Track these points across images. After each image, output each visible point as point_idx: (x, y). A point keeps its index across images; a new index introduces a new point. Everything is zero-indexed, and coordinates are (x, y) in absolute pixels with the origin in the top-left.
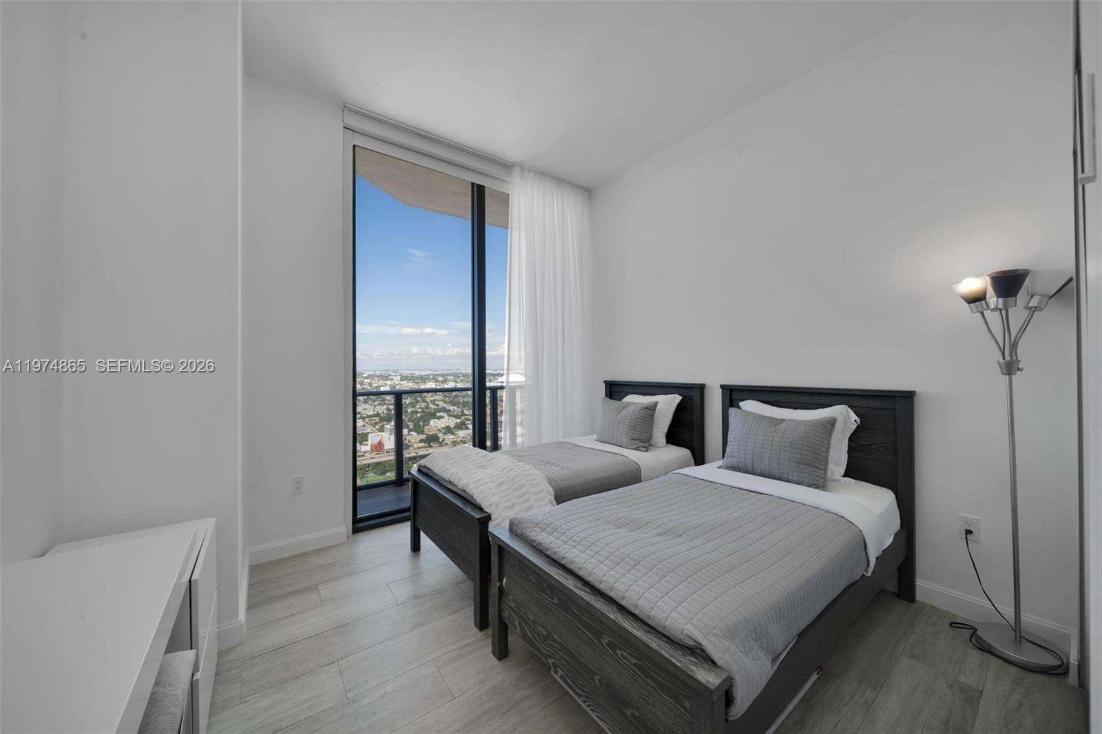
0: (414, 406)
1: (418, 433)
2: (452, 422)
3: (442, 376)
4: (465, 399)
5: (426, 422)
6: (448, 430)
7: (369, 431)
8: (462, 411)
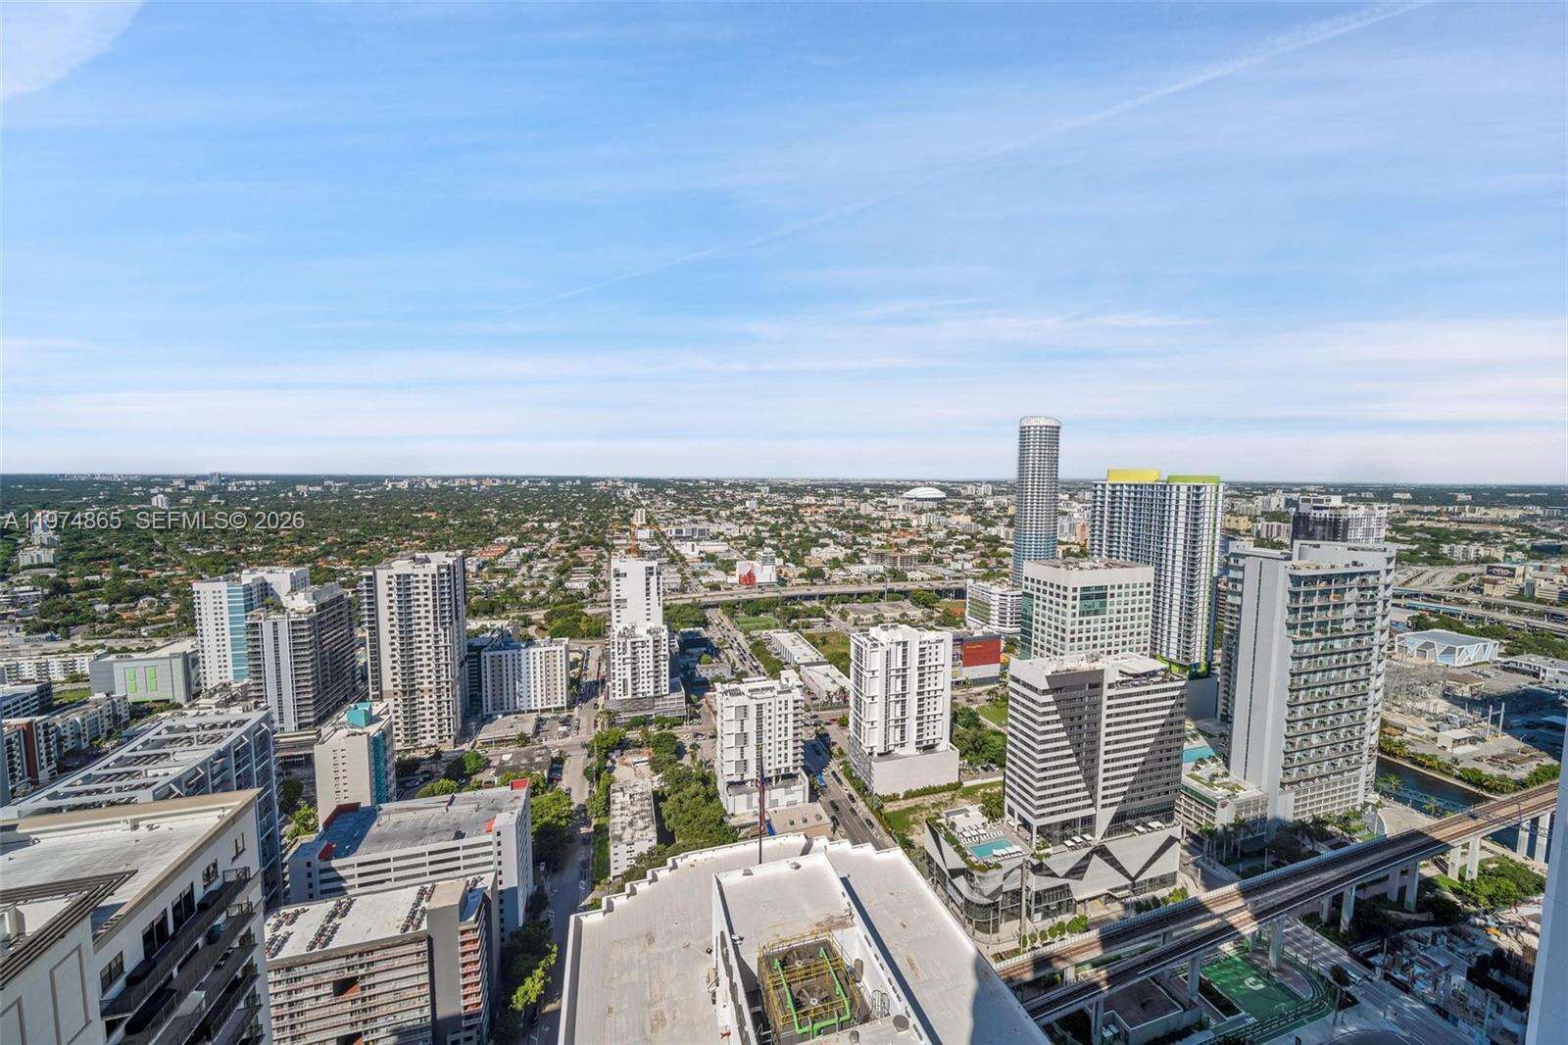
0: (789, 528)
1: (797, 565)
2: (841, 553)
3: (824, 487)
4: (857, 522)
5: (807, 551)
6: (835, 563)
7: (735, 557)
8: (854, 538)
